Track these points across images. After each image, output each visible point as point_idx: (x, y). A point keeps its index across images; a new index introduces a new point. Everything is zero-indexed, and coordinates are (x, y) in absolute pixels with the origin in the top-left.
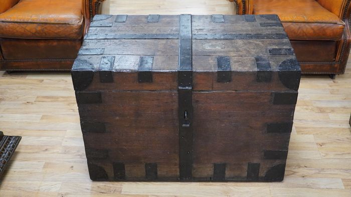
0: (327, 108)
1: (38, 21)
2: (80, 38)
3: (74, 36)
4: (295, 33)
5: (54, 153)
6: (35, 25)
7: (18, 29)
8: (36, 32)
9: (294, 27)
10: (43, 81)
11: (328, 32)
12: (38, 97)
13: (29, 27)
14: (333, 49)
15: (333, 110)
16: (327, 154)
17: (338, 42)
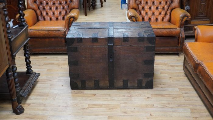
0: (175, 65)
1: (46, 29)
2: (64, 37)
3: (61, 36)
4: (159, 33)
5: (54, 81)
6: (45, 31)
7: (37, 33)
8: (45, 34)
9: (158, 30)
11: (174, 32)
12: (45, 63)
13: (42, 32)
14: (177, 41)
15: (177, 66)
16: (173, 80)
17: (179, 37)
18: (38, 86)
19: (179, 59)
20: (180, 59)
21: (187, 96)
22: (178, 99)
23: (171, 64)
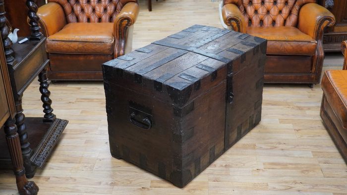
0: (305, 107)
1: (80, 40)
2: (111, 54)
3: (107, 52)
4: (278, 49)
5: (92, 134)
6: (78, 43)
7: (64, 46)
8: (78, 48)
9: (278, 44)
10: (80, 88)
11: (304, 48)
12: (77, 99)
13: (72, 45)
14: (310, 63)
15: (309, 108)
16: (301, 136)
17: (313, 57)
18: (65, 142)
19: (312, 94)
20: (314, 95)
21: (328, 168)
22: (311, 173)
23: (299, 105)
